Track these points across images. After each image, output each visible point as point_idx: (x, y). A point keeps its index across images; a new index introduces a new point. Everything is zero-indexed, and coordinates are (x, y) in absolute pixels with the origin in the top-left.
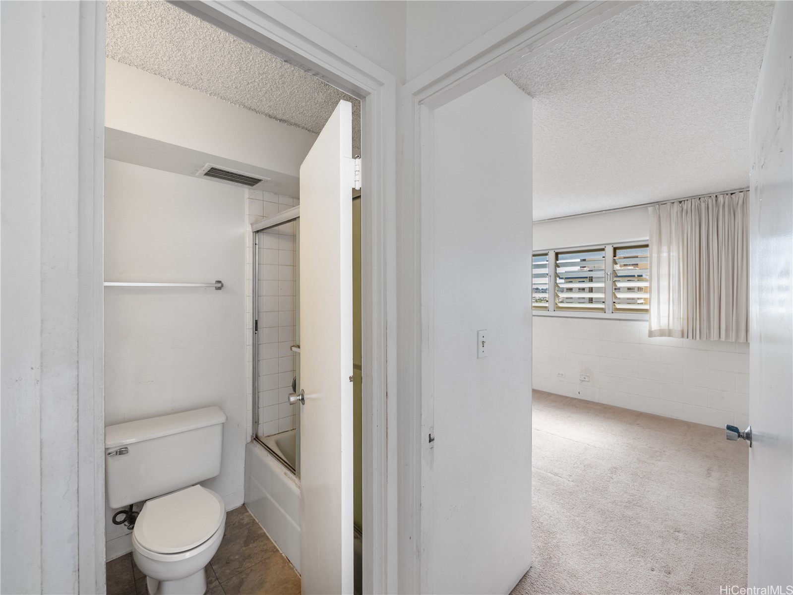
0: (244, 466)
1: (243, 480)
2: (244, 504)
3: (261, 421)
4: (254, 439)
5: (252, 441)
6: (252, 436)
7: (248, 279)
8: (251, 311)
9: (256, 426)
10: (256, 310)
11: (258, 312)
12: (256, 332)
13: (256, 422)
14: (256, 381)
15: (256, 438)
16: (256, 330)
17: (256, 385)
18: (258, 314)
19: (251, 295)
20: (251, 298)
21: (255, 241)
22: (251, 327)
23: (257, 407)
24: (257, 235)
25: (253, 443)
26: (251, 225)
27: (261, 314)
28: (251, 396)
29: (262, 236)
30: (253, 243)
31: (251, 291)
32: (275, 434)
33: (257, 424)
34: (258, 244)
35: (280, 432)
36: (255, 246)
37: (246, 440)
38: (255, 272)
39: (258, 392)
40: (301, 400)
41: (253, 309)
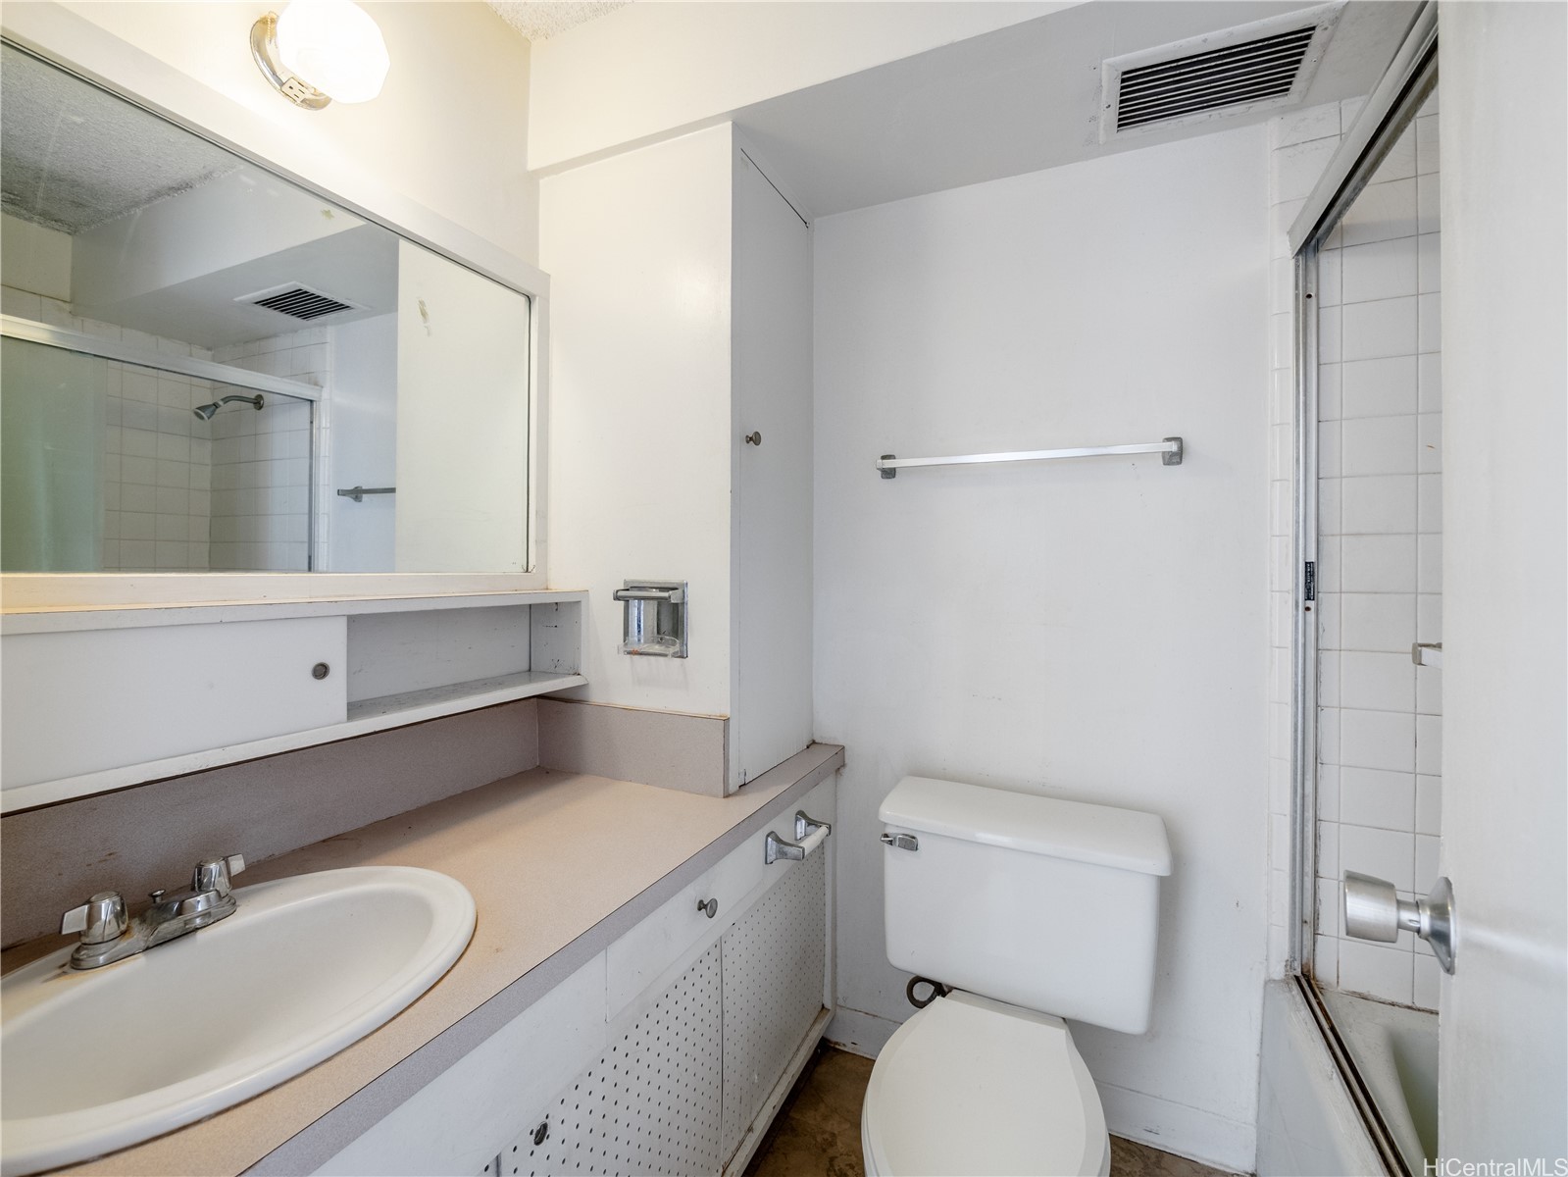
3: (1328, 926)
4: (1297, 978)
5: (1286, 981)
6: (1289, 965)
7: (1278, 422)
8: (1292, 531)
9: (1307, 937)
10: (1310, 529)
11: (1318, 535)
12: (1311, 604)
13: (1306, 921)
15: (1304, 983)
16: (1308, 598)
18: (1317, 543)
19: (1291, 477)
20: (1291, 485)
21: (1305, 287)
22: (1290, 585)
23: (1309, 869)
24: (1312, 265)
25: (1290, 991)
26: (1287, 238)
27: (1330, 545)
28: (1287, 821)
29: (1338, 260)
30: (1297, 296)
31: (1292, 463)
32: (1393, 1004)
33: (1308, 930)
34: (1317, 295)
35: (1418, 1005)
36: (1305, 306)
37: (1268, 968)
38: (1305, 395)
39: (1316, 820)
40: (1430, 939)
41: (1298, 522)
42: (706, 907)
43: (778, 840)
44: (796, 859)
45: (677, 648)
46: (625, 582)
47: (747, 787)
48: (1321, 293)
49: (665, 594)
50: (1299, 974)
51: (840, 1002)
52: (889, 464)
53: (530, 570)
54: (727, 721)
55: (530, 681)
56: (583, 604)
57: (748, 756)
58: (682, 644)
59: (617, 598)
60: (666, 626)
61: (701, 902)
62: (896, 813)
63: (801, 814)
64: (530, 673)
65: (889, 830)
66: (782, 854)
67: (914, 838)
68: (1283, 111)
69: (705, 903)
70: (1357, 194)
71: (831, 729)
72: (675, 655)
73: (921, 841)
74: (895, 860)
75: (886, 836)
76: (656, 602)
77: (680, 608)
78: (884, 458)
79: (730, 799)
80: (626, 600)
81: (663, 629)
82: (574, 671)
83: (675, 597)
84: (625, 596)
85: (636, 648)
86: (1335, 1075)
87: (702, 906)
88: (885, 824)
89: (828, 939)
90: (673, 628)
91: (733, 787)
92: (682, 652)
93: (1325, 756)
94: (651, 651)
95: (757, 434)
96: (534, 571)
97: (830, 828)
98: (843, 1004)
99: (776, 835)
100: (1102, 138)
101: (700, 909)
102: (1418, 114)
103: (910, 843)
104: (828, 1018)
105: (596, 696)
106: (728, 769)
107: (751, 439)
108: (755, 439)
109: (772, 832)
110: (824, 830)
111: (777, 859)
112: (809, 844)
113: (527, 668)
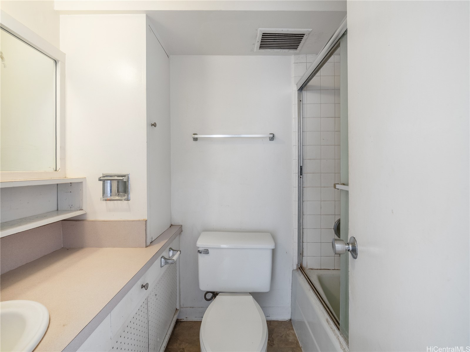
0: (291, 288)
1: (290, 300)
2: (291, 320)
3: (305, 254)
4: (299, 268)
5: (297, 269)
6: (297, 265)
7: (294, 131)
8: (297, 158)
9: (301, 257)
10: (301, 158)
11: (303, 159)
12: (301, 176)
13: (301, 254)
14: (301, 218)
15: (301, 268)
16: (301, 175)
17: (301, 222)
18: (303, 161)
19: (297, 145)
20: (297, 147)
21: (300, 98)
22: (297, 172)
23: (301, 241)
24: (301, 93)
25: (298, 271)
26: (296, 85)
27: (305, 161)
28: (297, 230)
29: (306, 93)
30: (298, 100)
31: (297, 141)
32: (317, 269)
33: (301, 256)
34: (302, 101)
35: (322, 268)
36: (300, 103)
37: (293, 267)
38: (300, 125)
39: (303, 229)
40: (352, 252)
41: (299, 156)
42: (144, 287)
43: (165, 259)
44: (172, 263)
45: (126, 197)
46: (103, 174)
47: (153, 243)
48: (303, 101)
49: (121, 178)
50: (299, 267)
51: (182, 306)
52: (196, 136)
53: (57, 170)
54: (146, 221)
55: (58, 215)
56: (84, 183)
57: (153, 232)
58: (128, 196)
59: (100, 180)
60: (121, 189)
61: (142, 285)
62: (201, 244)
63: (171, 249)
64: (58, 211)
65: (200, 249)
66: (166, 263)
67: (208, 250)
68: (295, 54)
69: (144, 285)
70: (313, 77)
71: (178, 220)
72: (125, 200)
73: (210, 251)
74: (202, 258)
75: (199, 251)
76: (117, 181)
77: (127, 183)
78: (194, 134)
79: (148, 248)
80: (104, 181)
81: (119, 191)
82: (80, 209)
83: (125, 179)
84: (103, 180)
85: (109, 198)
86: (311, 289)
87: (143, 286)
88: (198, 247)
89: (178, 288)
90: (124, 189)
91: (148, 243)
92: (128, 198)
93: (304, 213)
94: (115, 199)
95: (155, 123)
96: (60, 170)
97: (180, 252)
98: (183, 306)
99: (164, 257)
100: (255, 50)
101: (142, 288)
102: (328, 61)
103: (206, 252)
104: (178, 313)
105: (90, 217)
106: (147, 237)
107: (153, 125)
108: (154, 125)
109: (163, 256)
110: (179, 252)
111: (165, 265)
112: (175, 258)
113: (56, 209)
